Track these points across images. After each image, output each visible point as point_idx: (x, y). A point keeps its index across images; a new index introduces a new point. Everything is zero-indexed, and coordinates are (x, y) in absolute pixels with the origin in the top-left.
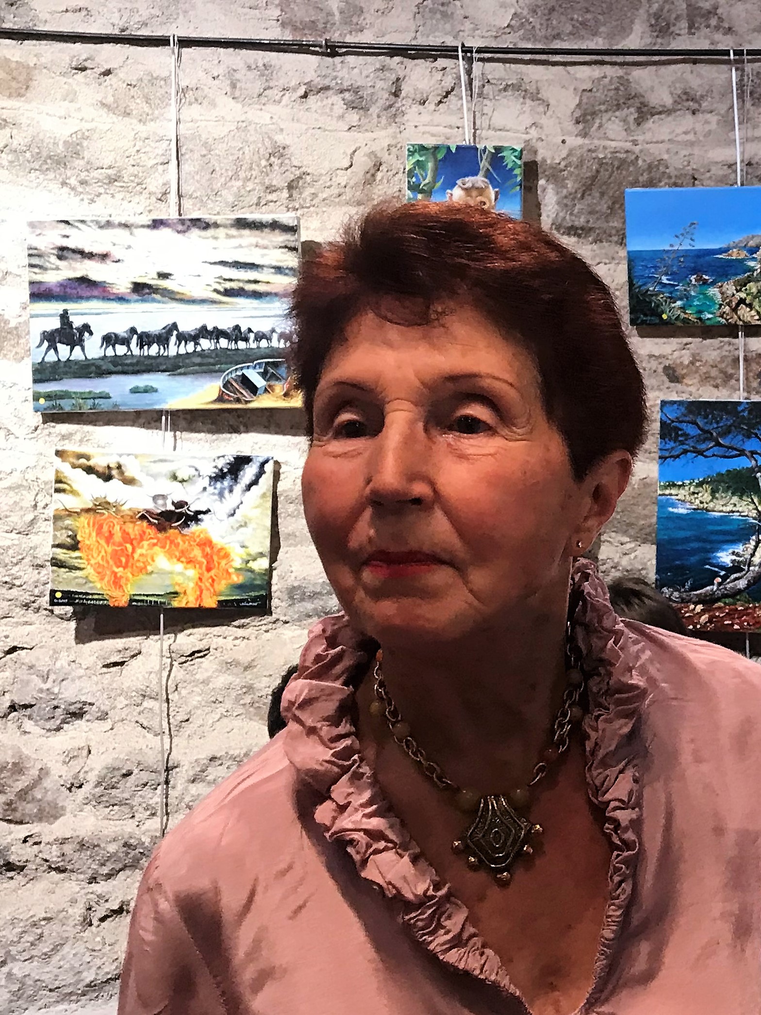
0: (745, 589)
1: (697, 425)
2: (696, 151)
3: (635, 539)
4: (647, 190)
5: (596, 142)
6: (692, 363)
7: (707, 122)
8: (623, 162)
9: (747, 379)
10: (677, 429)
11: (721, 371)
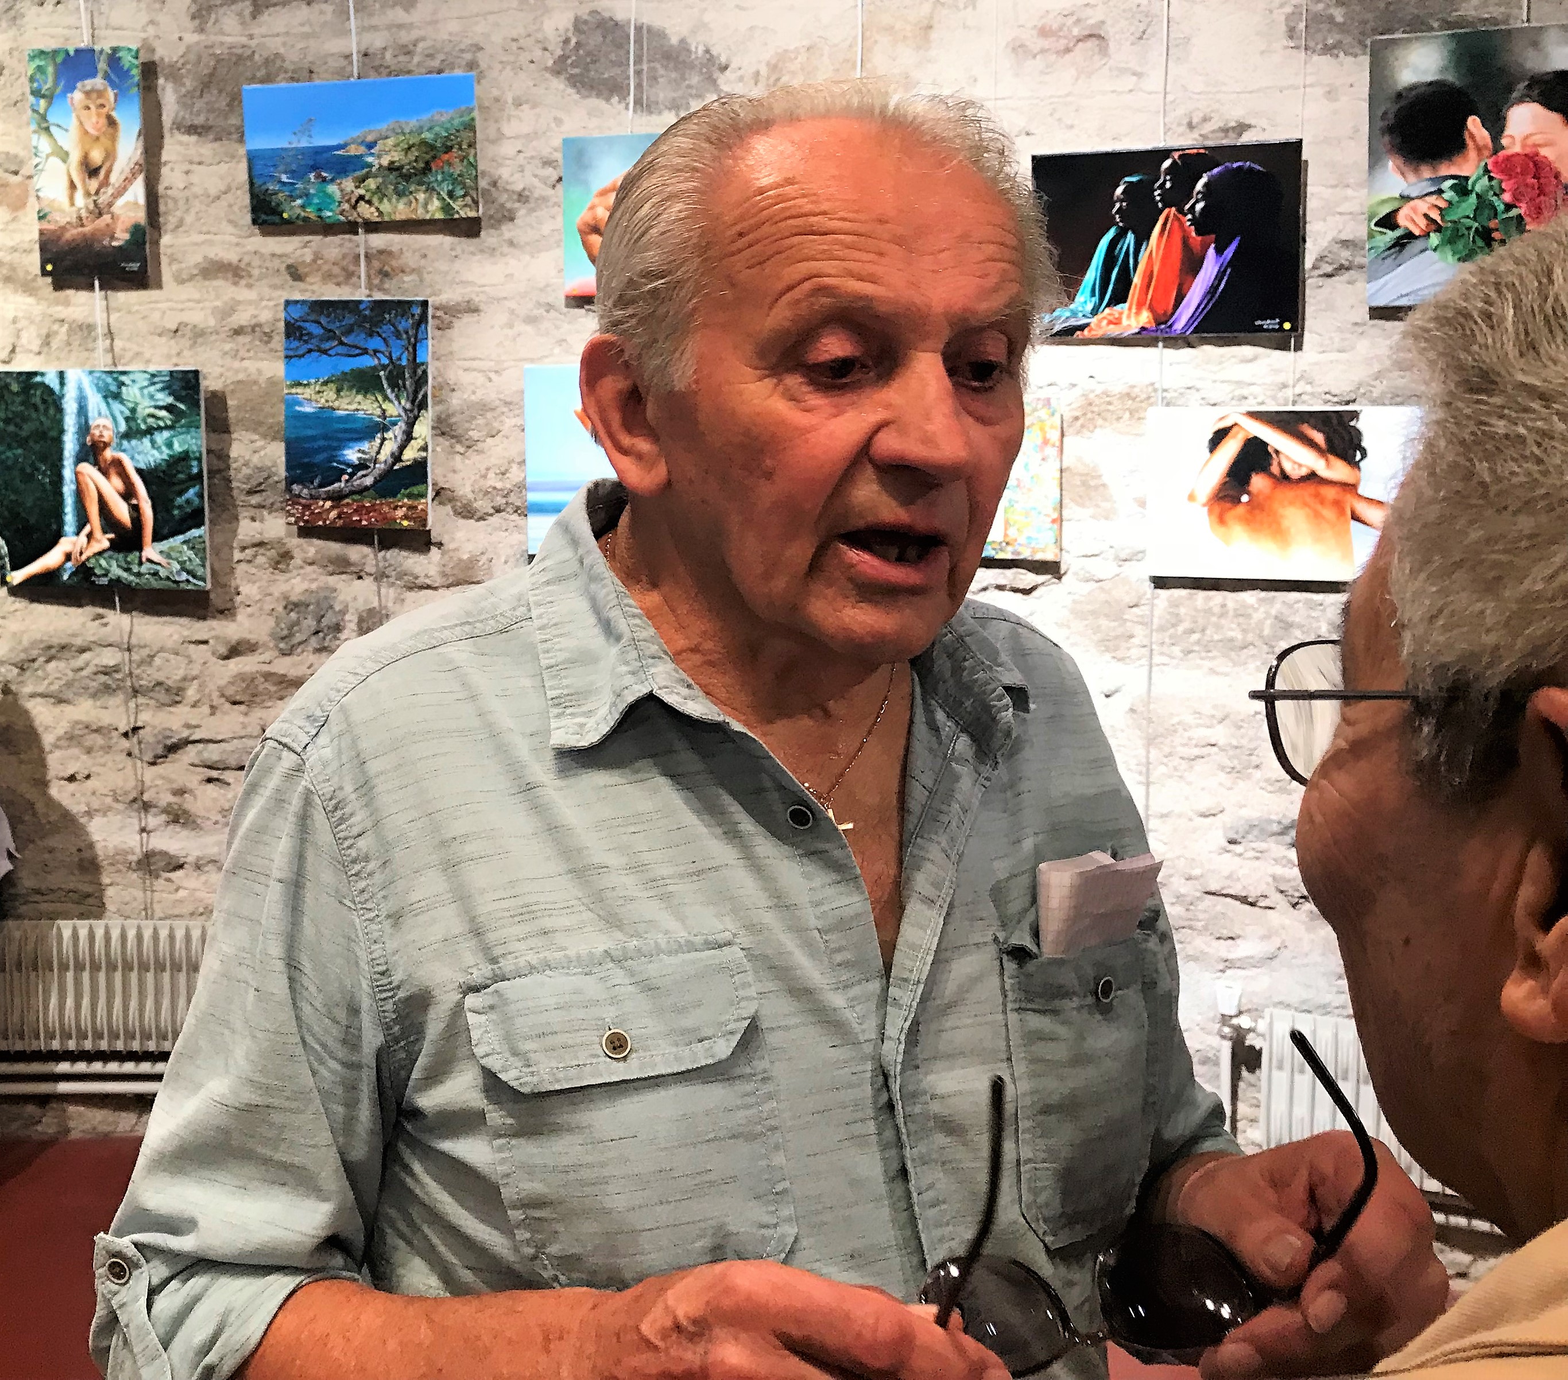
0: (372, 486)
1: (319, 323)
2: (312, 43)
3: (264, 436)
4: (266, 86)
5: (213, 38)
6: (314, 261)
7: (322, 12)
8: (240, 58)
9: (369, 276)
10: (300, 328)
11: (344, 269)
